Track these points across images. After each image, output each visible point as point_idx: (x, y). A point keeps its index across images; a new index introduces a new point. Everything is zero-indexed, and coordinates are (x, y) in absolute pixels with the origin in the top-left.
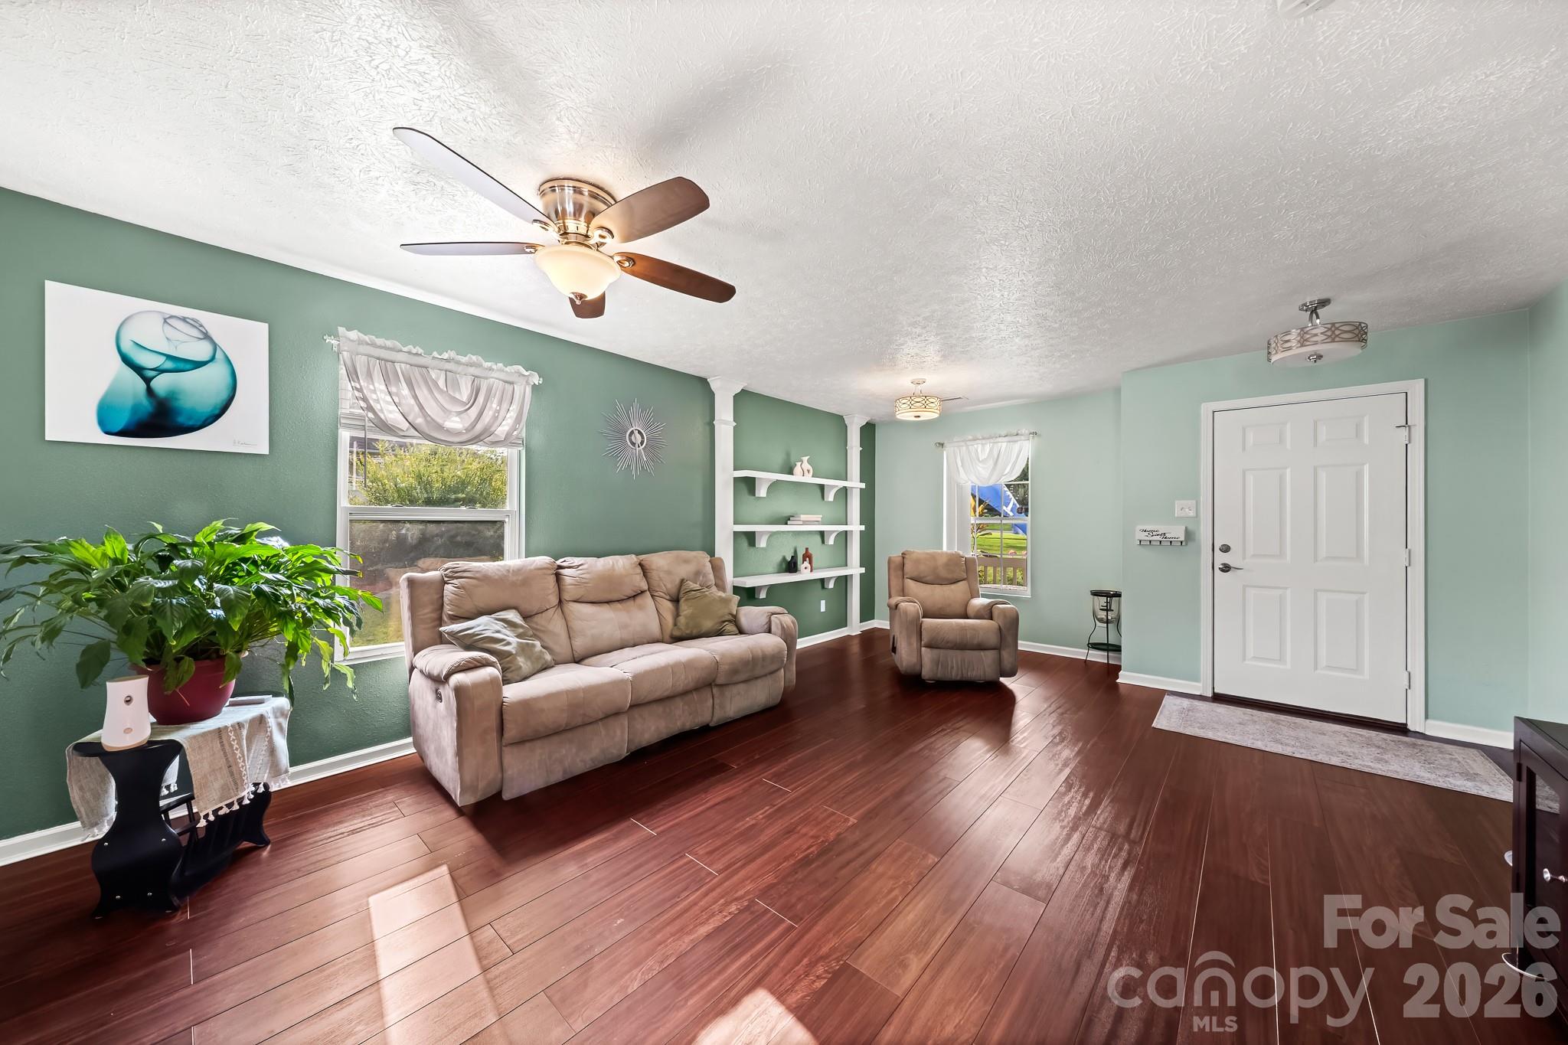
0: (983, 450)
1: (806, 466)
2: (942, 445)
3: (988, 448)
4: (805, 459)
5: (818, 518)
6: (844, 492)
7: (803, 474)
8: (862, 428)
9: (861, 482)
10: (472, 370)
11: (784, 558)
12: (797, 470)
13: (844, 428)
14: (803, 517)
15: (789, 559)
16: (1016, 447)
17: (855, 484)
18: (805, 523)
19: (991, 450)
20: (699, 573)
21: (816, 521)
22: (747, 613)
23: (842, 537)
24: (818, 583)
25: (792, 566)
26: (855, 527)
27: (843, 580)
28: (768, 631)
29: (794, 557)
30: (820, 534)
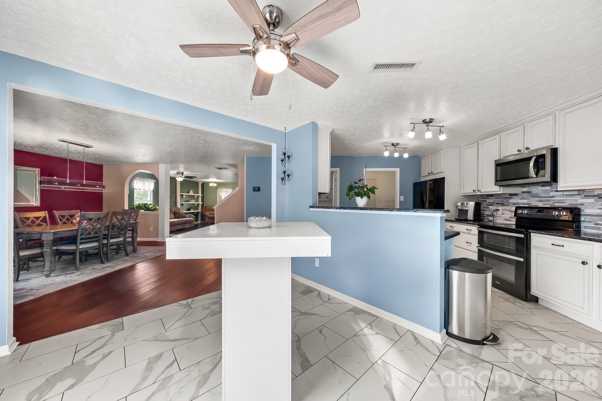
1: (192, 192)
2: (217, 188)
3: (225, 189)
4: (192, 190)
5: (194, 201)
6: (198, 196)
7: (191, 193)
8: (202, 184)
9: (201, 194)
10: (148, 181)
11: (187, 208)
12: (190, 192)
13: (198, 184)
14: (192, 201)
15: (188, 208)
16: (229, 190)
17: (200, 195)
18: (192, 202)
20: (177, 210)
21: (193, 202)
22: (186, 216)
23: (198, 204)
24: (193, 213)
25: (189, 210)
26: (200, 203)
27: (198, 212)
28: (191, 217)
29: (189, 208)
30: (194, 204)
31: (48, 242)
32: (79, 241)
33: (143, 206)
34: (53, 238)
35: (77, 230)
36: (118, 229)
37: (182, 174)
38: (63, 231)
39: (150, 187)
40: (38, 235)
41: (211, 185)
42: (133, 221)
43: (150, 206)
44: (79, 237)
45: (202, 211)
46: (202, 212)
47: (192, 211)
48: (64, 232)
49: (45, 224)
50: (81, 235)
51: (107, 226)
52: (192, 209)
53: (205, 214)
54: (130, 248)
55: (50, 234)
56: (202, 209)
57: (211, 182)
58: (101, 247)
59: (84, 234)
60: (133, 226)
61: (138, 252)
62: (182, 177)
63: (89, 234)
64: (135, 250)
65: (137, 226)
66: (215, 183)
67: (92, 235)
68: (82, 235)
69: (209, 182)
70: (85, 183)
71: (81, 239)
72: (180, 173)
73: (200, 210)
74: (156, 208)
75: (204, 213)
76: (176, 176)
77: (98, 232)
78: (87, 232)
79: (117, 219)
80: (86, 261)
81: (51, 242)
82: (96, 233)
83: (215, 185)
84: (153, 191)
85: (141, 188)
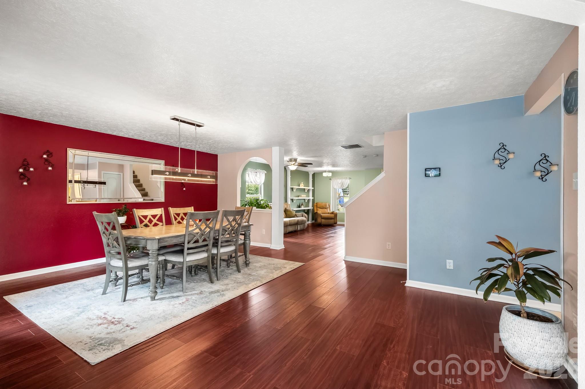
0: (340, 181)
1: (302, 184)
2: (331, 179)
3: (341, 180)
4: (302, 183)
6: (309, 190)
7: (302, 186)
8: (312, 175)
9: (312, 187)
10: (259, 172)
11: (298, 205)
12: (301, 185)
13: (309, 175)
14: (302, 196)
16: (347, 181)
19: (341, 181)
20: (287, 206)
21: (304, 196)
22: (298, 214)
23: (309, 200)
24: (304, 211)
25: (299, 207)
26: (311, 198)
27: (308, 210)
28: (303, 217)
29: (300, 205)
30: (304, 199)
31: (154, 252)
32: (186, 251)
33: (255, 202)
34: (158, 247)
35: (185, 235)
36: (229, 234)
37: (295, 160)
38: (169, 237)
39: (261, 180)
40: (144, 241)
41: (325, 175)
42: (245, 222)
43: (261, 202)
44: (186, 246)
45: (312, 208)
46: (313, 210)
47: (303, 208)
48: (170, 239)
49: (161, 224)
50: (188, 243)
51: (217, 230)
52: (302, 206)
53: (317, 212)
54: (241, 260)
55: (155, 241)
56: (313, 206)
57: (325, 172)
58: (210, 260)
59: (191, 242)
60: (246, 230)
61: (251, 266)
62: (295, 164)
63: (197, 241)
64: (248, 262)
65: (249, 231)
66: (329, 172)
67: (201, 244)
68: (190, 243)
69: (322, 171)
70: (196, 173)
71: (189, 249)
72: (293, 160)
73: (310, 207)
74: (268, 204)
75: (315, 211)
76: (288, 164)
77: (207, 239)
78: (195, 239)
79: (228, 220)
80: (196, 274)
81: (156, 251)
82: (205, 240)
83: (330, 175)
84: (264, 184)
85: (253, 181)
